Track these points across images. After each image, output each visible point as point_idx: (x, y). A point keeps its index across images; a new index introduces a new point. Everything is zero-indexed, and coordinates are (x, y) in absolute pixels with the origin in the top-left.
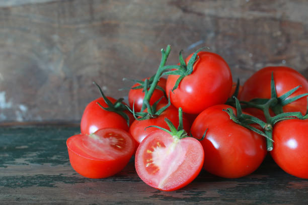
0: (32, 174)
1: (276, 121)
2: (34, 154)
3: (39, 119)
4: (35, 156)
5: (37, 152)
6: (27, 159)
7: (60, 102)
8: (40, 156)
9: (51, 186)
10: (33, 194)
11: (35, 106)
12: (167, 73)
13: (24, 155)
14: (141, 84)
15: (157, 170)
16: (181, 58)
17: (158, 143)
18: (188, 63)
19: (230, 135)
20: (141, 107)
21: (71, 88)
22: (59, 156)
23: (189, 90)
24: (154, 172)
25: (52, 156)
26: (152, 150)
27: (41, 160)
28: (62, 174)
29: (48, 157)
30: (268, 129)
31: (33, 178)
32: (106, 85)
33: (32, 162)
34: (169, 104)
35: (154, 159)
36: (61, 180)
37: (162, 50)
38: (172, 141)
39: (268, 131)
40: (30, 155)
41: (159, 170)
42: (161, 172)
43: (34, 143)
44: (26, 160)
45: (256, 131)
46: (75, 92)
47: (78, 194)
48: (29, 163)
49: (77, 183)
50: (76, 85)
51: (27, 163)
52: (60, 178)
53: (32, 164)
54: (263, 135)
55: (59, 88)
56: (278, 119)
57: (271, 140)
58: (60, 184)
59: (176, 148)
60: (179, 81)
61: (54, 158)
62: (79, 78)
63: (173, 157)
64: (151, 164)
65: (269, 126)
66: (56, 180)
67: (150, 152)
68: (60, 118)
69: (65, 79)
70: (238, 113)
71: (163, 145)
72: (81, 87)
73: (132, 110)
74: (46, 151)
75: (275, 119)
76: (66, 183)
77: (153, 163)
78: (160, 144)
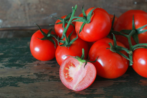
0: (6, 76)
1: (135, 49)
2: (7, 60)
3: (9, 26)
4: (7, 61)
5: (8, 58)
6: (3, 63)
7: (19, 17)
8: (10, 61)
9: (16, 86)
10: (7, 93)
11: (6, 20)
12: (75, 20)
13: (2, 61)
14: (61, 21)
15: (71, 79)
16: (83, 11)
17: (71, 64)
18: (87, 15)
19: (110, 61)
20: (62, 35)
21: (24, 10)
22: (20, 61)
23: (88, 31)
24: (70, 80)
25: (16, 61)
26: (68, 68)
27: (10, 64)
28: (22, 76)
29: (14, 62)
30: (130, 54)
31: (7, 80)
32: (43, 8)
33: (6, 66)
34: (77, 37)
35: (69, 73)
36: (21, 81)
37: (73, 7)
38: (79, 64)
39: (130, 55)
40: (5, 61)
41: (72, 80)
42: (74, 81)
43: (7, 50)
44: (3, 65)
45: (124, 56)
46: (27, 11)
47: (31, 93)
48: (4, 67)
49: (30, 83)
50: (27, 8)
51: (3, 67)
52: (20, 79)
53: (6, 68)
54: (128, 59)
55: (18, 10)
56: (136, 48)
57: (132, 62)
58: (21, 84)
59: (81, 68)
60: (83, 26)
61: (17, 63)
62: (29, 4)
63: (80, 73)
64: (68, 76)
65: (131, 52)
66: (19, 81)
67: (67, 69)
68: (20, 25)
69: (21, 5)
70: (114, 44)
71: (74, 65)
72: (30, 9)
73: (57, 39)
74: (13, 57)
75: (134, 47)
76: (24, 83)
77: (69, 75)
78: (72, 64)
